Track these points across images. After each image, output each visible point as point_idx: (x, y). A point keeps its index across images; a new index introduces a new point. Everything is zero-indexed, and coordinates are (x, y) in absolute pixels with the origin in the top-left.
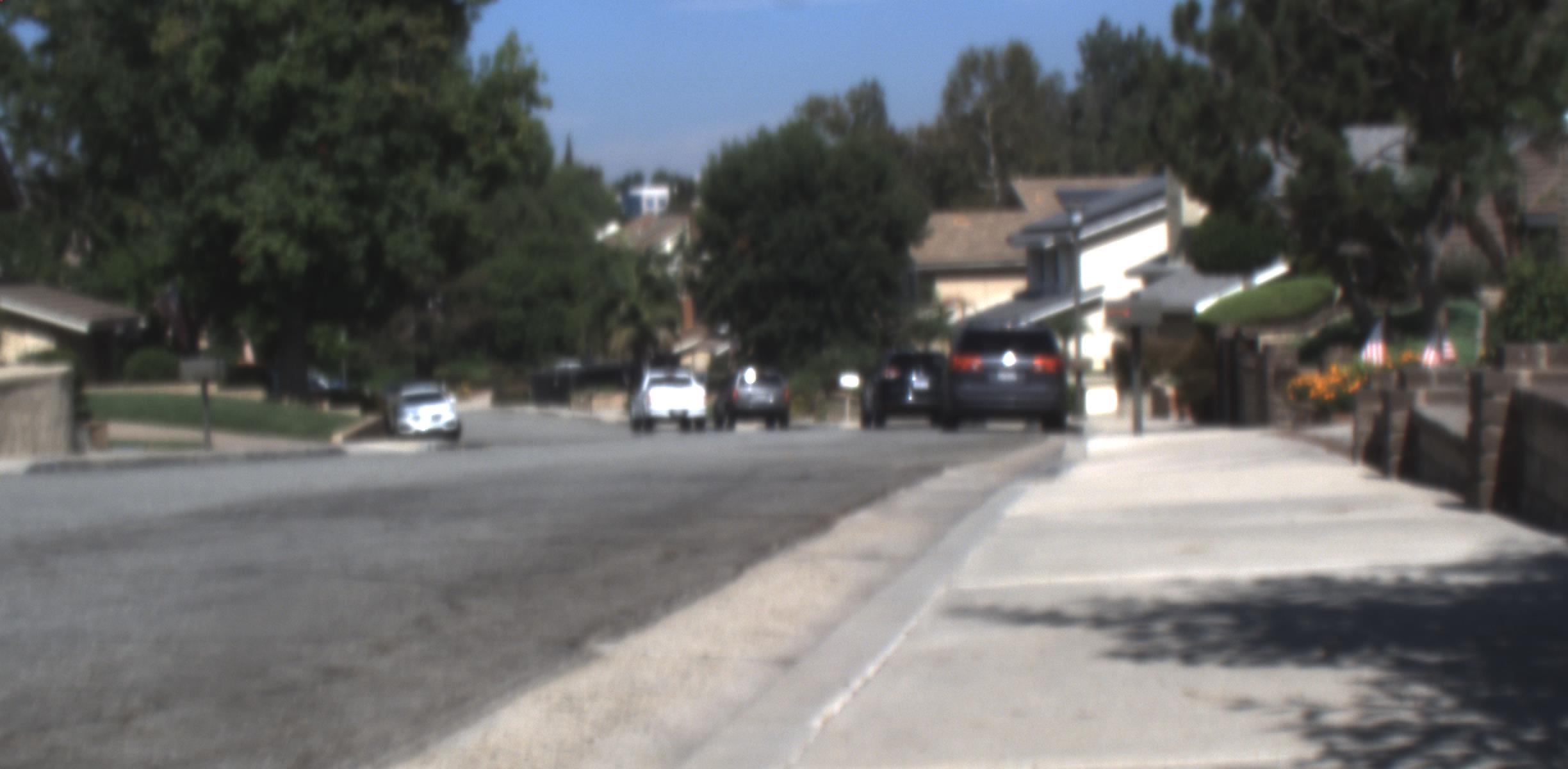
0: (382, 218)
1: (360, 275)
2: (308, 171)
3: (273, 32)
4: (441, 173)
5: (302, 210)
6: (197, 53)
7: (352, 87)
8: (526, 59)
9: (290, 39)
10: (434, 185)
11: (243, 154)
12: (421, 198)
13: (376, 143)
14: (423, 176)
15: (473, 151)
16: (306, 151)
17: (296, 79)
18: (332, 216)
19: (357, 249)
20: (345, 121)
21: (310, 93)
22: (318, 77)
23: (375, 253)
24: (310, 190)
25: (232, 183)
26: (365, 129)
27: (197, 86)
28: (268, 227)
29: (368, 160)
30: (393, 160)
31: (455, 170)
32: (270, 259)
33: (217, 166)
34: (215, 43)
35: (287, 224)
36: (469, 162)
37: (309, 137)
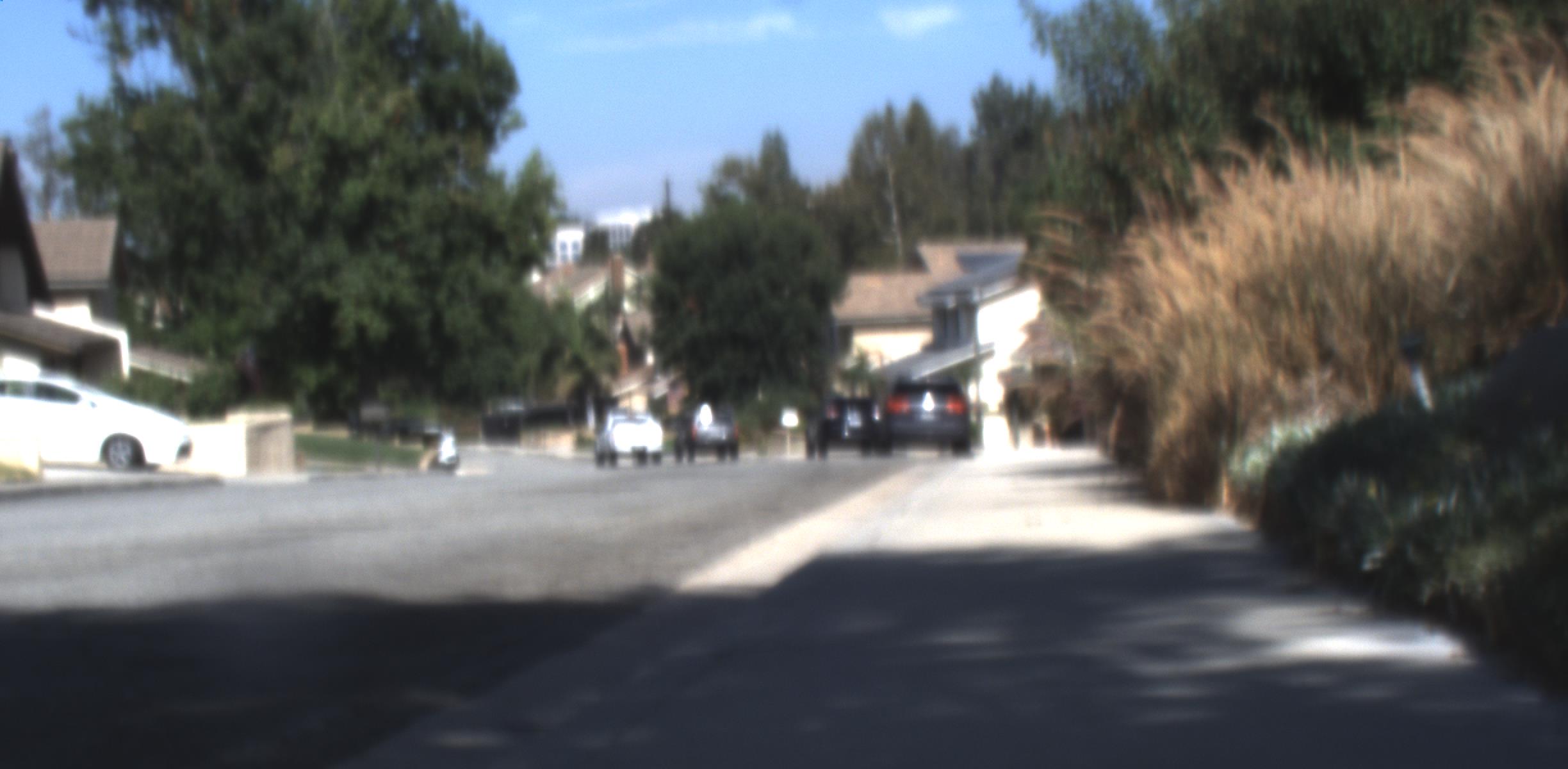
0: (441, 297)
1: (426, 340)
2: (389, 260)
3: (361, 157)
4: (486, 261)
5: (385, 291)
6: (305, 173)
7: (422, 197)
8: (547, 171)
9: (375, 161)
10: (481, 272)
11: (337, 247)
12: (472, 281)
13: (437, 240)
14: (473, 263)
15: (512, 246)
16: (385, 246)
17: (381, 192)
18: (408, 295)
19: (423, 321)
20: (414, 223)
21: (389, 202)
22: (398, 190)
23: (437, 323)
24: (390, 277)
25: (331, 271)
26: (430, 227)
27: (304, 199)
28: (359, 304)
29: (434, 253)
30: (449, 251)
31: (496, 259)
32: (361, 330)
33: (316, 257)
34: (319, 166)
35: (375, 303)
36: (507, 255)
37: (388, 235)
